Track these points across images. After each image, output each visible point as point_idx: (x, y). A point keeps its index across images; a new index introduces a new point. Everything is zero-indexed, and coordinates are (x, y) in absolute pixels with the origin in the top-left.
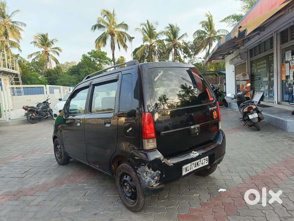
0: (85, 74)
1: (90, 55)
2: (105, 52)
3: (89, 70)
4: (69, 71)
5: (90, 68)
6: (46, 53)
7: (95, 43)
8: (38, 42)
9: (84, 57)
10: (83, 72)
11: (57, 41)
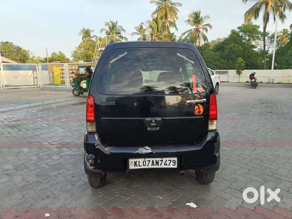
0: (230, 51)
1: (239, 30)
2: (258, 25)
3: (234, 46)
4: (214, 48)
5: (235, 45)
6: (197, 30)
7: (245, 16)
8: (191, 20)
9: (233, 32)
10: (228, 48)
11: (208, 18)
